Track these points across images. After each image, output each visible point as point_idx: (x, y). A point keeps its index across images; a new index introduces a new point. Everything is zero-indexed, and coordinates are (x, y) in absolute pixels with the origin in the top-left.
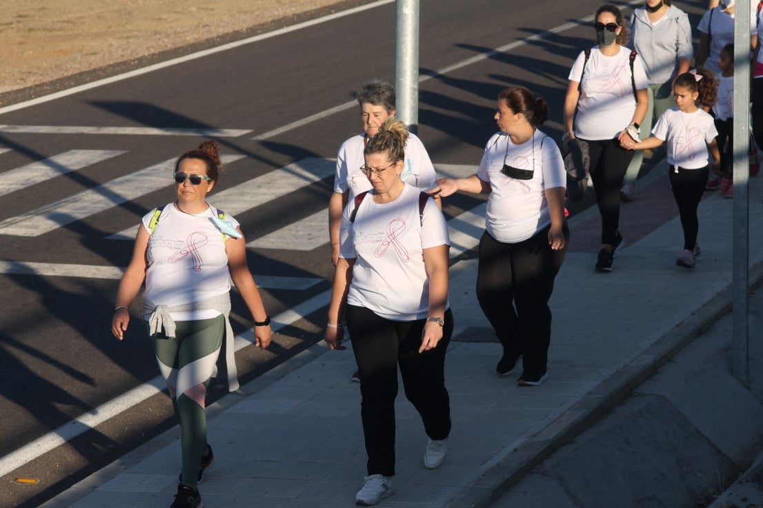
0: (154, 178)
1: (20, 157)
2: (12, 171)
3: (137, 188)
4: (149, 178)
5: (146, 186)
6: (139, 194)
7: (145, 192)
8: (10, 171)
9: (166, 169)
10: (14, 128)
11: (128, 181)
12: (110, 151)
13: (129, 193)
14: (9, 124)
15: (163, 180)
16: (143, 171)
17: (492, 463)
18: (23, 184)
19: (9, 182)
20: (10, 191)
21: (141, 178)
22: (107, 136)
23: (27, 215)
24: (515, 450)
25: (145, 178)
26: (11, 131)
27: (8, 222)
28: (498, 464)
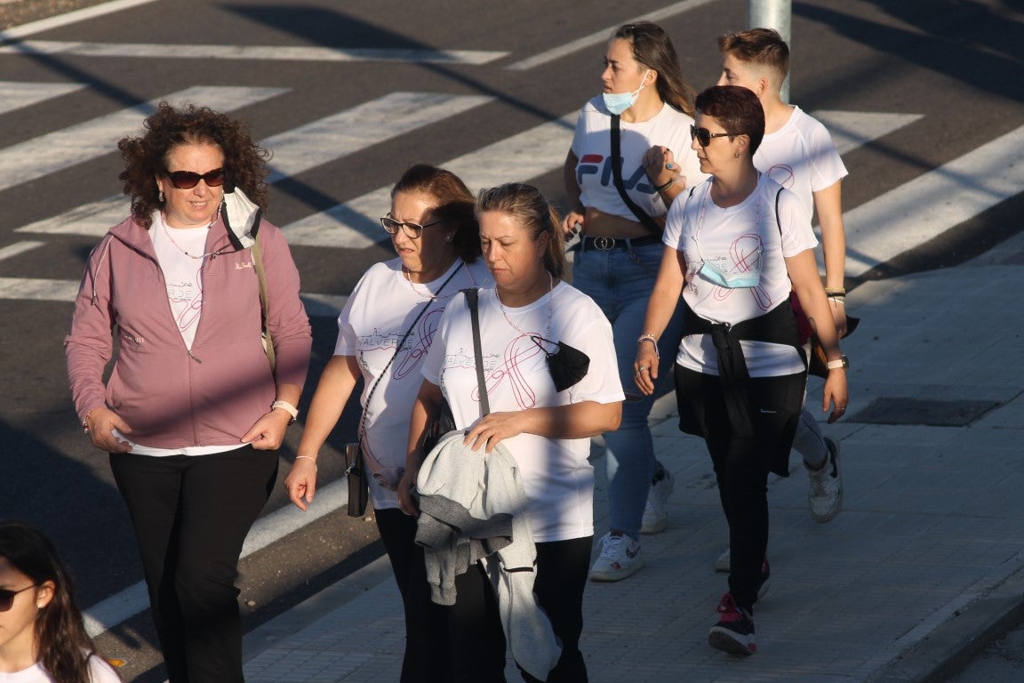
0: (335, 137)
1: (101, 101)
2: (89, 123)
3: (306, 154)
4: (327, 136)
5: (322, 149)
6: (309, 164)
7: (321, 160)
8: (84, 124)
9: (357, 121)
10: (93, 48)
11: (290, 141)
12: (261, 90)
13: (291, 162)
14: (85, 40)
15: (353, 139)
16: (316, 125)
17: (917, 635)
18: (106, 147)
19: (83, 143)
20: (85, 159)
21: (312, 136)
22: (256, 63)
23: (112, 201)
24: (957, 614)
25: (319, 136)
26: (89, 53)
27: (82, 213)
28: (927, 638)
